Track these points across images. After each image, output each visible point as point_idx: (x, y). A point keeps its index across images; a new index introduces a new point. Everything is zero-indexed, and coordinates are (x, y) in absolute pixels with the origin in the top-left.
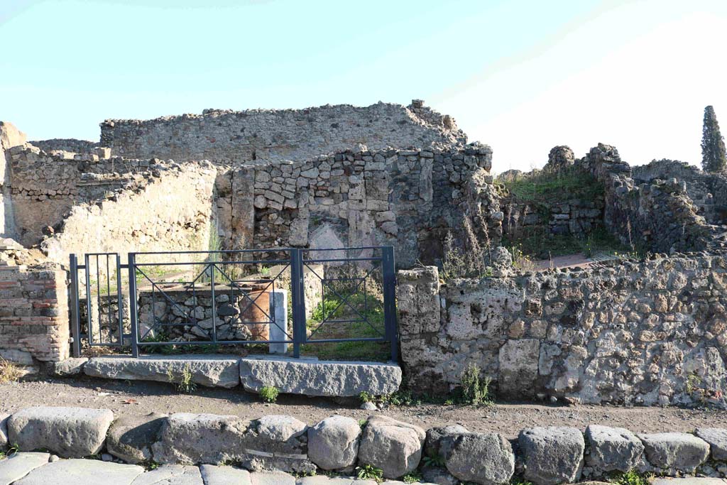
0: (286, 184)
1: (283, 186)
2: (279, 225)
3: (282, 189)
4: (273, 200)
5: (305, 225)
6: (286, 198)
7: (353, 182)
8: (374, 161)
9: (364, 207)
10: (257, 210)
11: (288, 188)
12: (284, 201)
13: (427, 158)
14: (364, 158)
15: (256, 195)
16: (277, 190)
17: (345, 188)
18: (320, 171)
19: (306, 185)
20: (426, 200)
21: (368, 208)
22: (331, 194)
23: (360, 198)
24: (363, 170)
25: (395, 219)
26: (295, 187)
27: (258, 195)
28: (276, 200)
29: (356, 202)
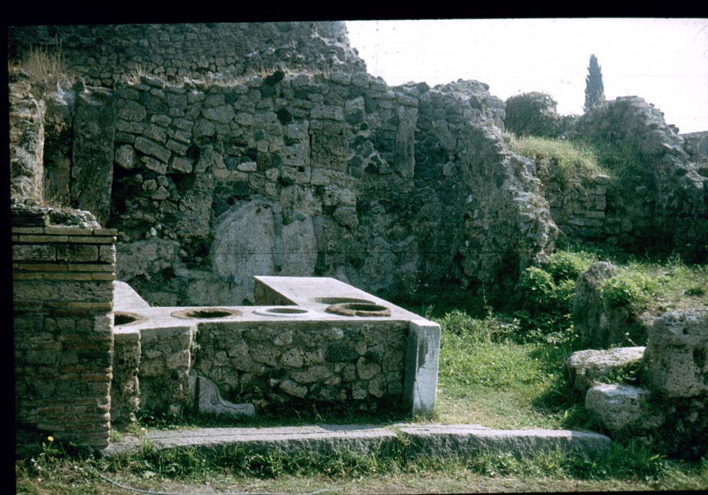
0: (175, 128)
1: (171, 132)
2: (159, 201)
3: (168, 138)
4: (152, 156)
5: (206, 205)
6: (173, 153)
7: (292, 135)
8: (326, 103)
9: (307, 180)
10: (119, 171)
11: (178, 135)
12: (171, 160)
13: (409, 106)
14: (310, 96)
15: (118, 144)
16: (158, 138)
17: (278, 144)
18: (236, 111)
19: (210, 133)
20: (404, 175)
21: (313, 182)
22: (252, 155)
23: (301, 164)
24: (308, 117)
25: (355, 203)
26: (190, 135)
27: (124, 143)
28: (157, 155)
29: (294, 169)
